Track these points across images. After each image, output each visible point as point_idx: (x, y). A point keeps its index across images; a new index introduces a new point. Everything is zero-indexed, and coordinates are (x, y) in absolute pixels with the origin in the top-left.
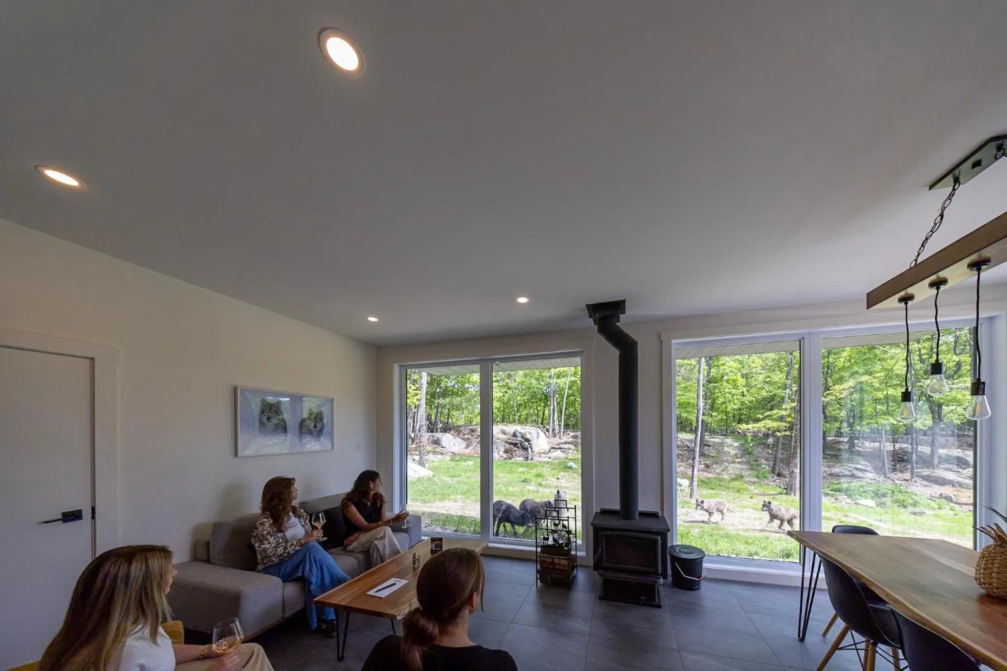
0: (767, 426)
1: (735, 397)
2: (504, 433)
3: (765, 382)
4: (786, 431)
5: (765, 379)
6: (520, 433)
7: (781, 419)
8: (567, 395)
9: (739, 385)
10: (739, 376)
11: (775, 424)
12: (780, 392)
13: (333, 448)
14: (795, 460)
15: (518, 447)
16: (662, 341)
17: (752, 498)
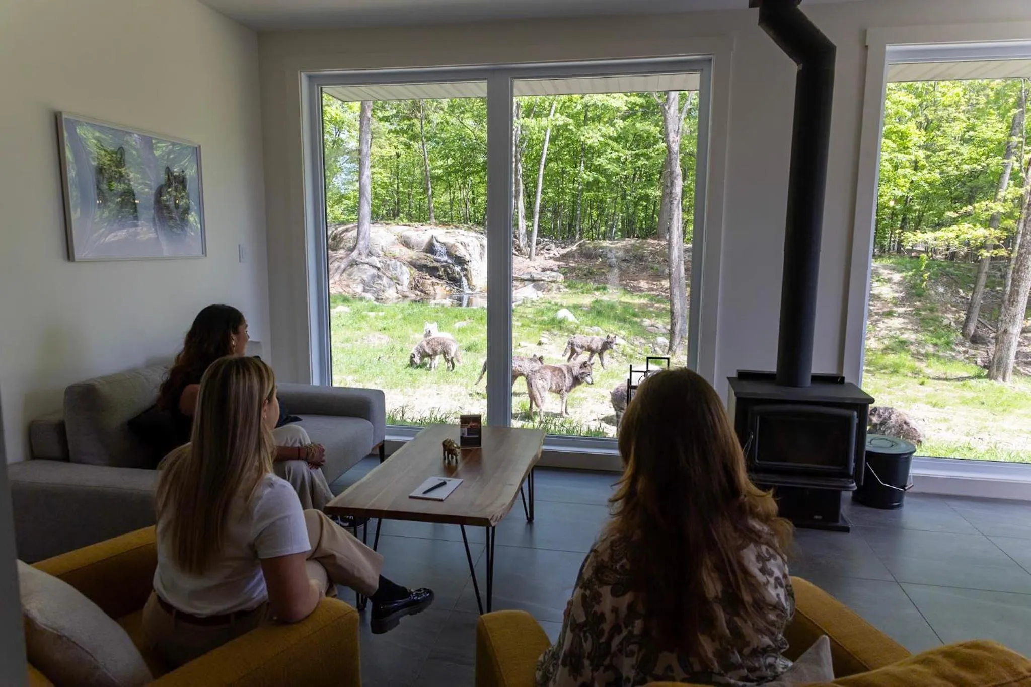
0: (962, 237)
1: (900, 171)
2: (407, 243)
3: (965, 141)
4: (996, 247)
5: (965, 132)
6: (444, 244)
7: (991, 222)
8: (547, 159)
9: (910, 145)
10: (912, 125)
11: (980, 232)
12: (995, 162)
13: (204, 252)
14: (1013, 309)
15: (439, 277)
16: (867, 47)
17: (922, 384)
